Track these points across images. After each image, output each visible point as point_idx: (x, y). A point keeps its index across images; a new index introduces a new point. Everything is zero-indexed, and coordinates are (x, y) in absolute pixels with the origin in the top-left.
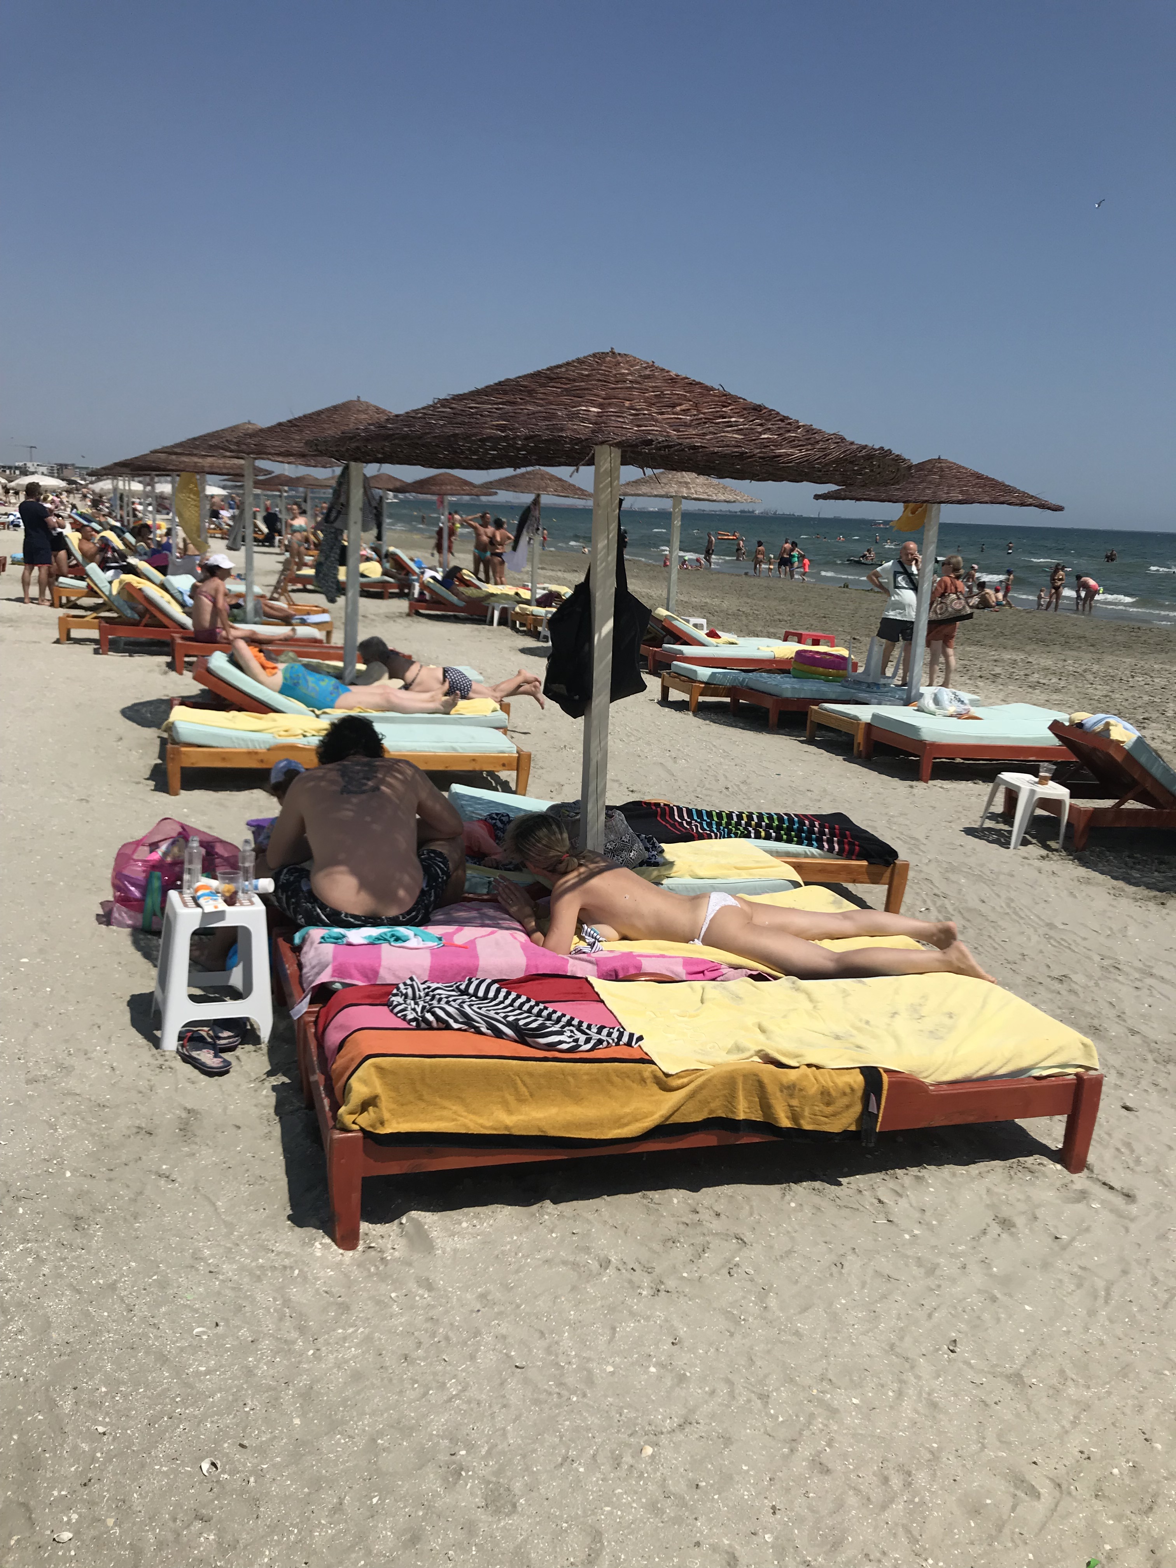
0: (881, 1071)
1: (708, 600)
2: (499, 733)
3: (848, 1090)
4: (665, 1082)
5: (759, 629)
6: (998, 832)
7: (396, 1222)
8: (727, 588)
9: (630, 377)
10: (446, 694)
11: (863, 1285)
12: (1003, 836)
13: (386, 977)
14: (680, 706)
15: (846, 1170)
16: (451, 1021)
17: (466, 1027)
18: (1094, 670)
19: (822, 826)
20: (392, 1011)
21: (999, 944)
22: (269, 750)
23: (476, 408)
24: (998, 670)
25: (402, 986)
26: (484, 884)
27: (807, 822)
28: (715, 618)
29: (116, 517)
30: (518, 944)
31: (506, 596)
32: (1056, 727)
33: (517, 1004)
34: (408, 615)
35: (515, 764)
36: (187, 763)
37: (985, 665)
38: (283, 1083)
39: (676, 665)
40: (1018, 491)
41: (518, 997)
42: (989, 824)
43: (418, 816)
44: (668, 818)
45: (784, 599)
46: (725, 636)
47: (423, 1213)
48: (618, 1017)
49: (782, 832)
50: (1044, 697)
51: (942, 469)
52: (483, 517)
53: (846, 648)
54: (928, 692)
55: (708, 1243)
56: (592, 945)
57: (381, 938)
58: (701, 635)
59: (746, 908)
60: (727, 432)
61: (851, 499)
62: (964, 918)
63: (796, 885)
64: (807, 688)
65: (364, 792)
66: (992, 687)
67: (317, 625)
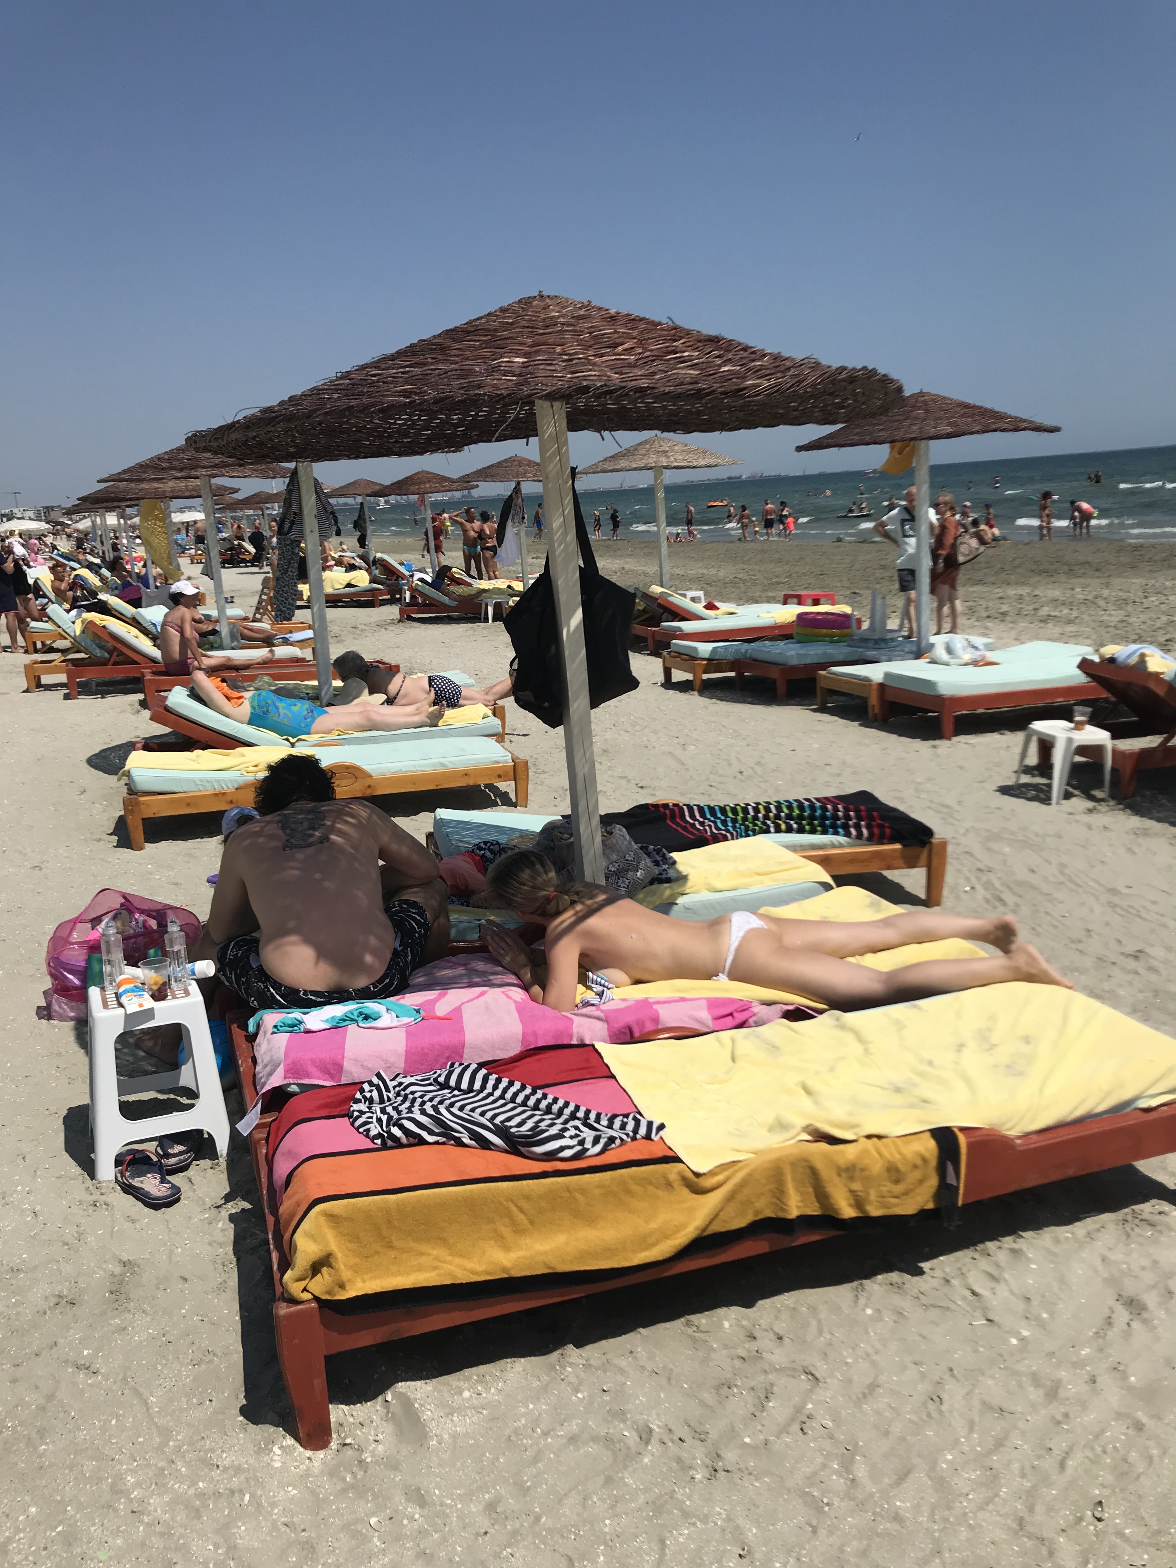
0: (956, 1130)
1: (705, 571)
2: (491, 742)
3: (919, 1162)
4: (697, 1184)
5: (758, 594)
6: (1035, 787)
7: (380, 1398)
8: (722, 556)
9: (561, 320)
10: (435, 704)
11: (971, 1426)
12: (1041, 791)
13: (352, 1072)
14: (684, 687)
15: (927, 1250)
16: (424, 1134)
17: (444, 1139)
18: (1105, 595)
19: (847, 810)
20: (352, 1124)
21: (1059, 921)
22: (237, 789)
23: (379, 375)
24: (1005, 608)
25: (366, 1086)
26: (474, 928)
27: (829, 807)
28: (713, 589)
29: (98, 554)
30: (513, 1007)
31: (499, 591)
32: (1085, 665)
33: (508, 1096)
34: (400, 621)
35: (512, 773)
36: (148, 814)
37: (991, 604)
38: (243, 1210)
39: (676, 644)
40: (1010, 417)
41: (511, 1084)
42: (1025, 779)
43: (381, 863)
44: (678, 820)
45: (779, 561)
46: (724, 607)
47: (413, 1383)
48: (633, 1099)
49: (804, 822)
50: (1057, 630)
51: (925, 403)
52: (468, 512)
53: (847, 604)
54: (939, 641)
55: (772, 1385)
56: (600, 995)
57: (347, 1019)
58: (699, 608)
59: (774, 927)
60: (680, 368)
61: (835, 446)
62: (1015, 894)
63: (827, 887)
64: (813, 652)
65: (310, 845)
66: (1002, 626)
67: (301, 643)
